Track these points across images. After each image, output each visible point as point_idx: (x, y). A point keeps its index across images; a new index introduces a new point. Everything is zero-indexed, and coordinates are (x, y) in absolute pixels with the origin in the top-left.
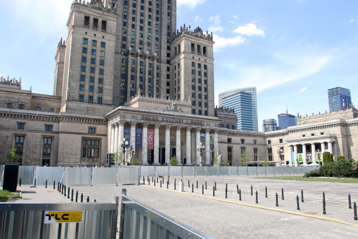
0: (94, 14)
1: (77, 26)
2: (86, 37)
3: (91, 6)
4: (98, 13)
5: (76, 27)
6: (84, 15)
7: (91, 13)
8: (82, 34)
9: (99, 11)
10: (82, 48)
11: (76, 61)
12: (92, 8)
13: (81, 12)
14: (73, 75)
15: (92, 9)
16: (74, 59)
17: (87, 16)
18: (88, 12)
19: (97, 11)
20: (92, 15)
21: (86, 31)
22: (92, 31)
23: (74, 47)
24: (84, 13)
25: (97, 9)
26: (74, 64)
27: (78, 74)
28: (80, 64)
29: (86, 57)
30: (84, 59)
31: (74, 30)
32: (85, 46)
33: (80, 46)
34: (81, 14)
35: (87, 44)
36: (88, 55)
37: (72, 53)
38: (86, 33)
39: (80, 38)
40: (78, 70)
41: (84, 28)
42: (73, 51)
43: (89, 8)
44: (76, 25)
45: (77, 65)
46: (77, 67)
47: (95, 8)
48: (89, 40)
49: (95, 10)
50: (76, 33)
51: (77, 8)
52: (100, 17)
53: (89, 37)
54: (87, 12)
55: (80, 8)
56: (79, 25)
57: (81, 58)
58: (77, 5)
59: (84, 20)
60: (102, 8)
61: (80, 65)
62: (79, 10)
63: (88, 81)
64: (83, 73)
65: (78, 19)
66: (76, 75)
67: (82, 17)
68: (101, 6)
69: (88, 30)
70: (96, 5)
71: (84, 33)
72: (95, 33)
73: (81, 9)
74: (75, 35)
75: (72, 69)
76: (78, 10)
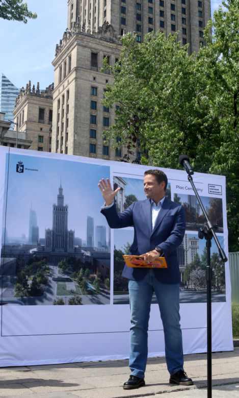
0: (104, 49)
1: (81, 68)
2: (95, 84)
3: (100, 36)
4: (110, 47)
5: (80, 70)
6: (90, 50)
7: (100, 48)
8: (89, 81)
9: (111, 44)
10: (90, 102)
11: (83, 122)
12: (101, 39)
13: (85, 47)
14: (79, 143)
15: (101, 42)
16: (80, 120)
17: (95, 51)
18: (95, 45)
19: (108, 43)
20: (101, 50)
21: (95, 75)
22: (102, 75)
23: (79, 101)
24: (90, 48)
25: (107, 41)
26: (80, 127)
27: (86, 142)
28: (89, 126)
29: (96, 116)
30: (93, 119)
31: (78, 73)
32: (94, 98)
33: (87, 98)
34: (86, 49)
35: (96, 95)
36: (99, 112)
37: (76, 111)
38: (94, 78)
39: (87, 86)
40: (86, 136)
41: (92, 71)
42: (78, 106)
43: (98, 40)
44: (80, 66)
45: (83, 128)
46: (85, 131)
47: (106, 39)
48: (99, 89)
49: (106, 43)
50: (80, 78)
51: (80, 40)
52: (113, 53)
53: (99, 84)
54: (93, 46)
55: (84, 40)
56: (84, 67)
57: (89, 117)
58: (80, 36)
59: (90, 59)
60: (114, 39)
61: (89, 128)
62: (83, 42)
63: (101, 153)
64: (93, 141)
65: (83, 57)
66: (84, 144)
67: (88, 53)
68: (113, 36)
69: (97, 74)
70: (106, 35)
71: (92, 79)
72: (107, 78)
73: (85, 42)
74: (80, 81)
75: (78, 135)
76: (81, 43)
